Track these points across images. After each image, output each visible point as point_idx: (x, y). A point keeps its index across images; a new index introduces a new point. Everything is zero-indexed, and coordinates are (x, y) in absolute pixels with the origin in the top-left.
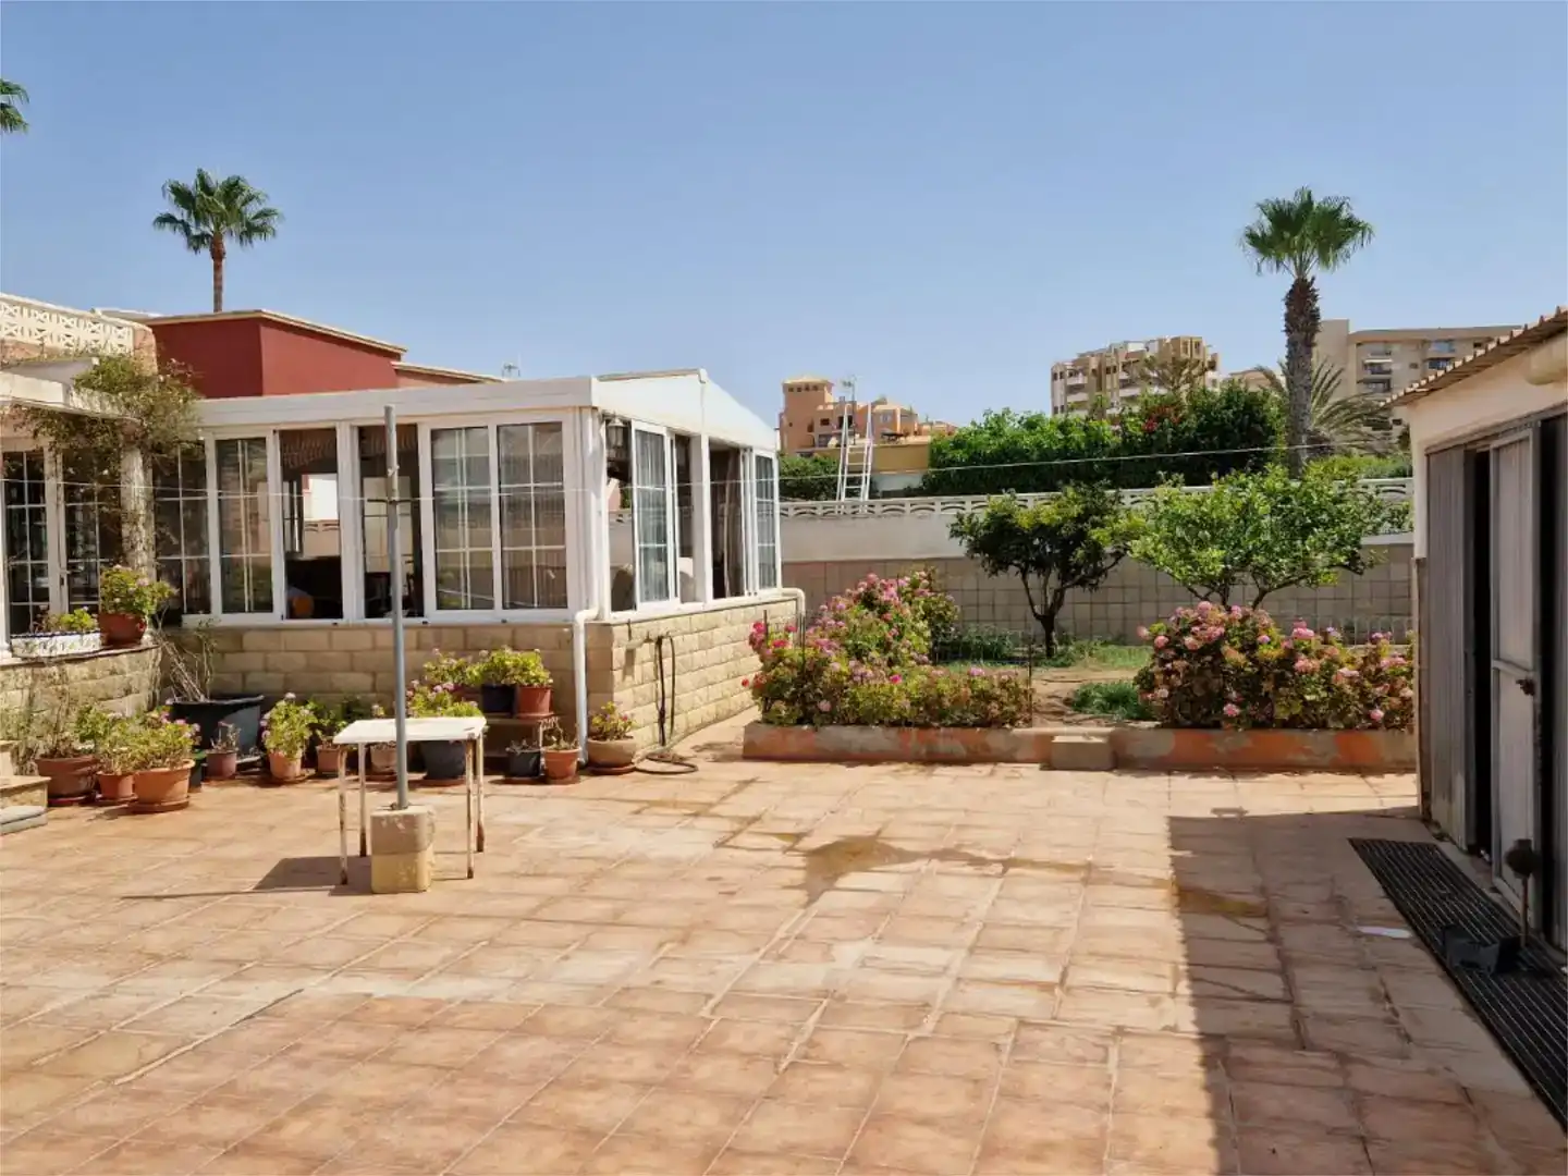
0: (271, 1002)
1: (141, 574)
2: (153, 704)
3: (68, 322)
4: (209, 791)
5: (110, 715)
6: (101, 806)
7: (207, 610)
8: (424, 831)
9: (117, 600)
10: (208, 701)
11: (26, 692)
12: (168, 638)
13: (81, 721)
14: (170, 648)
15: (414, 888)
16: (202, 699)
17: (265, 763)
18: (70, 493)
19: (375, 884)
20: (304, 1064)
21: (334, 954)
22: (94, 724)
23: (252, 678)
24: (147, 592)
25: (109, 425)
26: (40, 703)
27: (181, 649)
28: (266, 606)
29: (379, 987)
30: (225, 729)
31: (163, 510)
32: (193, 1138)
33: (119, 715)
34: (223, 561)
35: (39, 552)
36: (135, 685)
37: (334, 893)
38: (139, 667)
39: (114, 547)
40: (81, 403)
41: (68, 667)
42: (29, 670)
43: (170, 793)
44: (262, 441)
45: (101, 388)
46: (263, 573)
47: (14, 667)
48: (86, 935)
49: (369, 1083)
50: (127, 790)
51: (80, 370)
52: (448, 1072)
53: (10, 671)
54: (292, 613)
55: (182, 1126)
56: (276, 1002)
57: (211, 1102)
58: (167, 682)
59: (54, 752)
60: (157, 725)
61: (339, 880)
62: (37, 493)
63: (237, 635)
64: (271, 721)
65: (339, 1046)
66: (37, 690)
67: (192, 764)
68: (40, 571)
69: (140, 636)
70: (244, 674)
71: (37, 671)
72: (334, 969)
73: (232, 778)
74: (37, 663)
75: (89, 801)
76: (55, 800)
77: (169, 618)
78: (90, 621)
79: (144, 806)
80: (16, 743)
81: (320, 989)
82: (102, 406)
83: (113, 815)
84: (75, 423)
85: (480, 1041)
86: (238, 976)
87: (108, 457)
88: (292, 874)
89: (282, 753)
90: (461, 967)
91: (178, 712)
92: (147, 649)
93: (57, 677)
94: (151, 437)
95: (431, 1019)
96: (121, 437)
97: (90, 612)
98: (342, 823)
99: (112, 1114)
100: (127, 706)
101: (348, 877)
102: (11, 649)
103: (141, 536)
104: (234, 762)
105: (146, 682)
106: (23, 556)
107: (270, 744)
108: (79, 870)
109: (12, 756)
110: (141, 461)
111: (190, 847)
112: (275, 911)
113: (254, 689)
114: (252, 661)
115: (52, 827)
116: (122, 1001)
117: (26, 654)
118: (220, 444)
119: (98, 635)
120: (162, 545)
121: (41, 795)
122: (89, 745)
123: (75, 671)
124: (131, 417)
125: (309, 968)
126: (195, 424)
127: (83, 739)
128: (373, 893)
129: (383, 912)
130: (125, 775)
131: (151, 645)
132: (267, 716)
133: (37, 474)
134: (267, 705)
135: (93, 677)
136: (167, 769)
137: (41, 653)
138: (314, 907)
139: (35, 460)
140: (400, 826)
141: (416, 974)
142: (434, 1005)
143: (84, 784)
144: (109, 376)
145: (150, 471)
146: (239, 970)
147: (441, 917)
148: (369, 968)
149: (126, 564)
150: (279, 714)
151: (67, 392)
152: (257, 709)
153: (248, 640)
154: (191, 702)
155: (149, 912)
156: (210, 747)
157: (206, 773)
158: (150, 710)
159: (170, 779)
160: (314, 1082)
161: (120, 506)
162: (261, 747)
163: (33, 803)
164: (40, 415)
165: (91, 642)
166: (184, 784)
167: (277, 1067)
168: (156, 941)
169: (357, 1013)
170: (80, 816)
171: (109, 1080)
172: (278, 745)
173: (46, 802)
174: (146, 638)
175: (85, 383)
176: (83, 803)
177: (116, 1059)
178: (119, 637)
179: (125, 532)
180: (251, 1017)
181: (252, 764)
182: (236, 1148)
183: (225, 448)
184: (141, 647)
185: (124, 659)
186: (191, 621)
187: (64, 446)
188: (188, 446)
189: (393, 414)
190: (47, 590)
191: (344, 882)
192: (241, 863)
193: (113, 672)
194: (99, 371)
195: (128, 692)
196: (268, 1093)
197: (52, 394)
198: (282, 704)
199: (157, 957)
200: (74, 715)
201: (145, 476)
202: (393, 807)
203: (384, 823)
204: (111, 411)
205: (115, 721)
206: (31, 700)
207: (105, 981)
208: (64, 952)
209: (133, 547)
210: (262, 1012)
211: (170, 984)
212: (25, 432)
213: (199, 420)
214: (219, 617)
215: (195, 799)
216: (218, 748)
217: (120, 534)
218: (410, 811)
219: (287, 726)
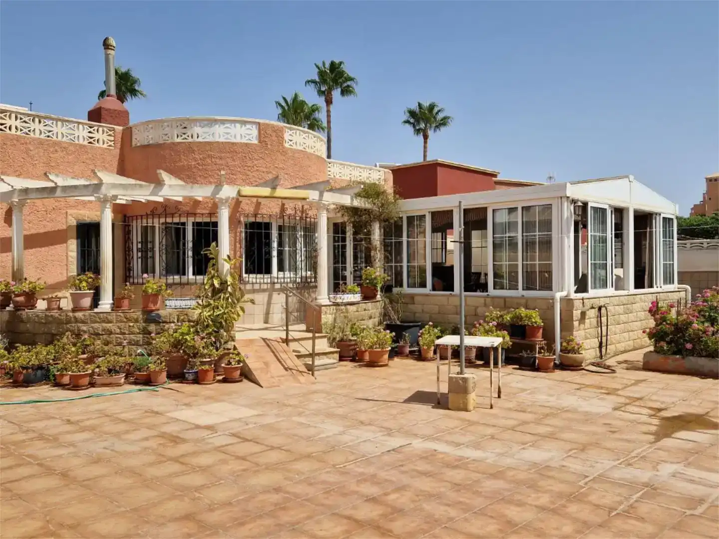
0: (398, 446)
1: (378, 272)
2: (380, 323)
3: (361, 170)
4: (396, 360)
5: (362, 327)
6: (357, 362)
7: (401, 286)
8: (471, 385)
9: (368, 281)
10: (400, 323)
11: (333, 316)
12: (386, 297)
13: (352, 328)
14: (387, 301)
15: (466, 409)
16: (398, 323)
17: (419, 351)
18: (355, 240)
19: (450, 406)
20: (403, 472)
21: (428, 431)
22: (356, 330)
23: (417, 315)
24: (379, 278)
25: (367, 212)
26: (338, 321)
27: (391, 302)
28: (423, 285)
29: (441, 447)
30: (405, 336)
31: (386, 246)
32: (356, 492)
33: (365, 327)
34: (408, 266)
35: (344, 262)
36: (373, 316)
37: (433, 407)
38: (374, 309)
39: (369, 261)
40: (357, 203)
41: (348, 307)
42: (335, 307)
43: (381, 360)
44: (424, 216)
45: (365, 197)
46: (423, 271)
47: (329, 306)
48: (340, 411)
49: (426, 485)
50: (367, 357)
51: (357, 190)
52: (457, 487)
53: (328, 307)
54: (434, 289)
55: (354, 487)
56: (401, 447)
57: (365, 480)
58: (385, 315)
59: (342, 340)
60: (379, 332)
61: (436, 402)
62: (344, 239)
63: (412, 297)
64: (422, 334)
65: (419, 469)
66: (337, 315)
67: (390, 348)
68: (344, 269)
69: (376, 295)
70: (415, 313)
71: (338, 307)
72: (427, 438)
73: (407, 356)
74: (337, 304)
75: (353, 360)
76: (342, 358)
77: (387, 289)
78: (358, 289)
79: (372, 364)
80: (329, 335)
81: (418, 445)
82: (365, 204)
83: (360, 366)
84: (355, 211)
85: (475, 476)
86: (389, 435)
87: (367, 224)
88: (420, 397)
89: (425, 347)
90: (477, 446)
91: (389, 327)
92: (377, 301)
93: (344, 311)
94: (383, 216)
95: (459, 464)
96: (372, 216)
97: (358, 285)
98: (438, 378)
99: (332, 478)
100: (370, 323)
101: (439, 401)
102: (329, 298)
103: (378, 256)
104: (408, 350)
105: (378, 314)
106: (338, 262)
107: (421, 343)
108: (344, 386)
109: (328, 339)
110: (378, 225)
111: (384, 382)
112: (409, 411)
113: (417, 320)
114: (417, 308)
115: (339, 369)
116: (346, 438)
117: (334, 301)
118: (408, 217)
119: (360, 295)
120: (387, 259)
121: (337, 356)
122: (355, 338)
123: (351, 308)
124: (375, 208)
125: (416, 435)
126: (398, 210)
127: (352, 336)
128: (449, 409)
129: (450, 417)
130: (366, 351)
131: (380, 299)
132: (421, 331)
133: (344, 232)
134: (422, 327)
135: (357, 311)
136: (380, 350)
137: (339, 301)
138: (425, 411)
139: (343, 225)
140: (460, 382)
141: (458, 445)
142: (461, 459)
143: (352, 353)
144: (370, 191)
145: (382, 230)
146: (389, 432)
147: (472, 423)
148: (437, 439)
149: (372, 267)
150: (425, 331)
151: (352, 200)
152: (418, 328)
153: (417, 299)
154: (394, 323)
155: (364, 405)
156: (399, 343)
157: (395, 353)
158: (379, 325)
159: (381, 354)
160: (405, 480)
161: (370, 244)
162: (418, 344)
163: (334, 359)
164: (343, 208)
165: (357, 297)
166: (386, 356)
167: (393, 472)
168: (363, 417)
169: (429, 456)
170: (348, 365)
171: (334, 466)
172: (424, 343)
173: (338, 358)
174: (378, 296)
175: (358, 195)
176: (351, 361)
177: (338, 458)
178: (368, 296)
179: (372, 254)
180: (389, 451)
181: (414, 351)
182: (370, 499)
183: (410, 219)
184: (377, 300)
185: (369, 305)
186: (396, 290)
187: (353, 220)
188: (396, 219)
189: (462, 204)
190: (346, 276)
191: (439, 403)
192: (401, 390)
193: (365, 310)
194: (364, 190)
195: (371, 318)
196: (386, 480)
197: (346, 200)
198: (427, 327)
199: (362, 423)
200: (349, 326)
201: (380, 232)
202: (458, 373)
203: (454, 380)
204: (368, 206)
205: (364, 329)
206: (335, 319)
207: (341, 429)
208: (330, 415)
209: (375, 260)
210: (393, 450)
211: (365, 434)
212: (339, 215)
213: (400, 209)
214: (406, 290)
215: (391, 363)
216: (402, 343)
217: (370, 255)
218: (466, 376)
219: (427, 337)
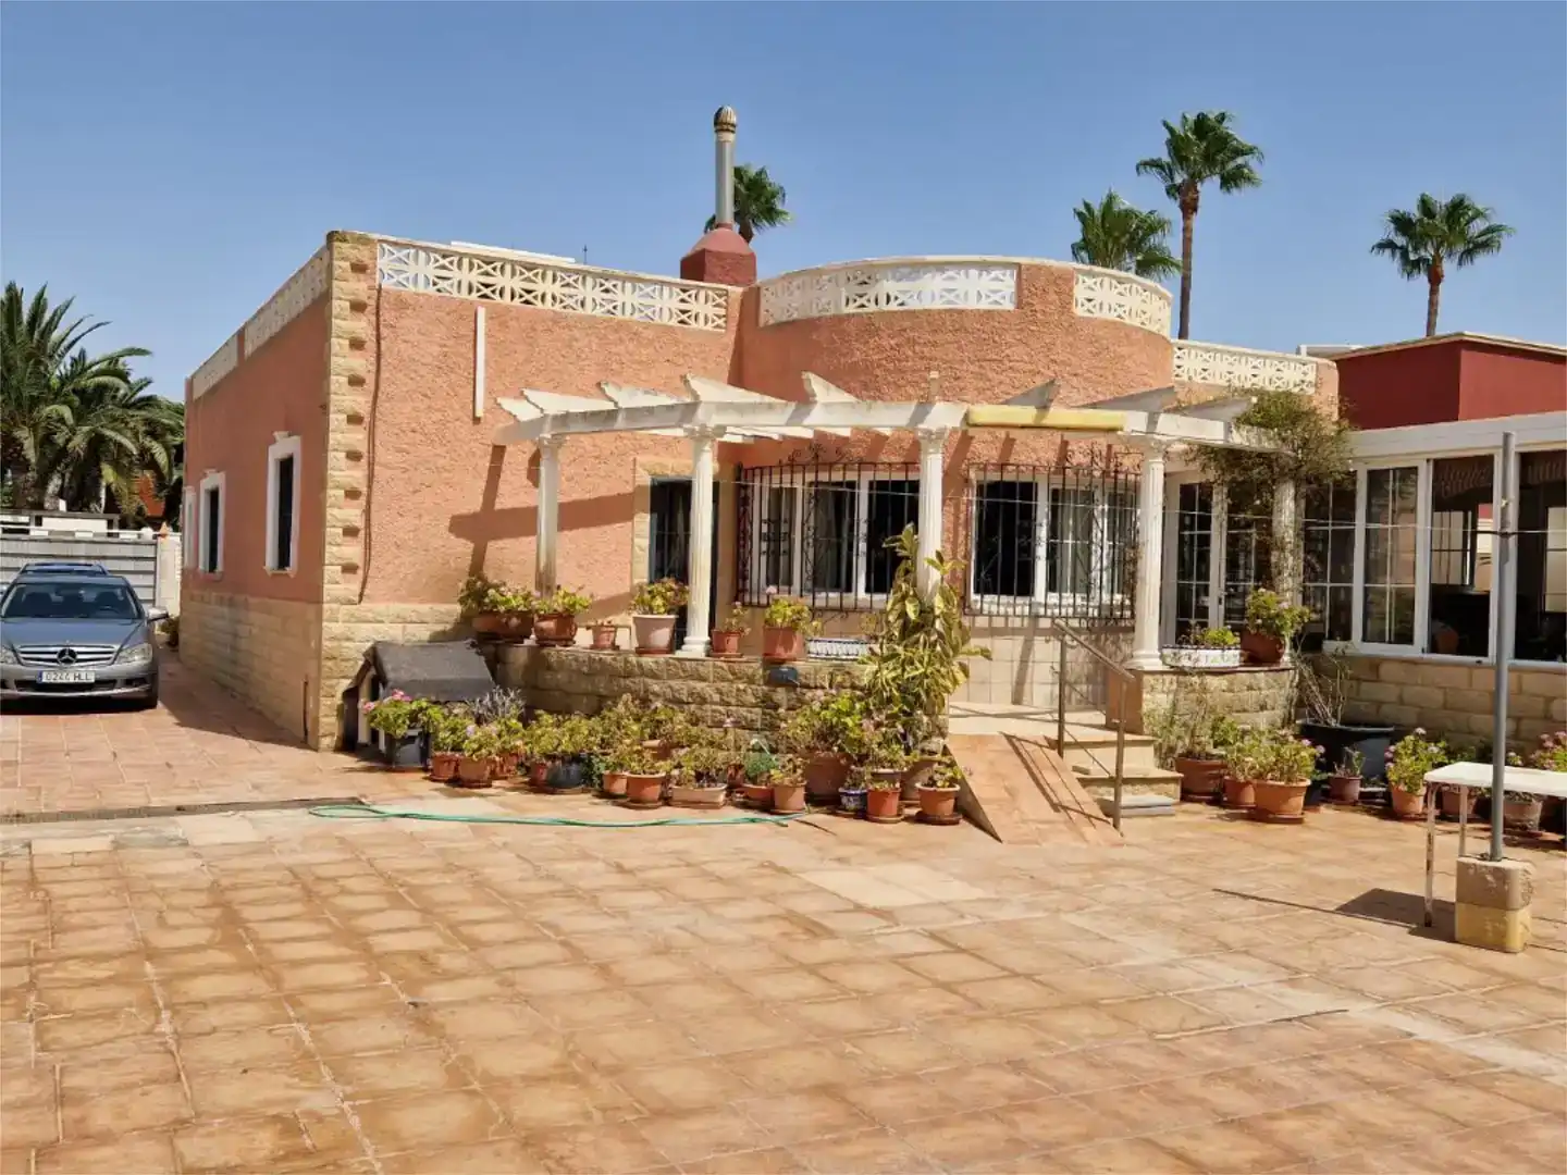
0: (1313, 1011)
1: (1286, 598)
2: (1287, 722)
3: (1256, 363)
4: (1327, 813)
5: (1240, 727)
6: (1224, 807)
7: (1347, 636)
8: (1518, 890)
9: (1259, 621)
10: (1339, 726)
11: (1171, 696)
12: (1306, 661)
13: (1214, 728)
14: (1307, 671)
15: (1500, 945)
16: (1333, 723)
17: (1387, 796)
18: (1232, 524)
19: (1458, 936)
20: (1321, 1074)
21: (1394, 986)
22: (1226, 732)
23: (1385, 709)
24: (1288, 616)
25: (1264, 458)
26: (1182, 708)
27: (1318, 672)
28: (1405, 637)
29: (1424, 1029)
30: (1349, 757)
31: (1310, 540)
32: (1201, 1101)
33: (1248, 727)
34: (1366, 590)
35: (1204, 575)
36: (1270, 703)
37: (1412, 932)
38: (1275, 687)
39: (1266, 575)
40: (1241, 439)
41: (1209, 679)
42: (1175, 678)
43: (1285, 807)
44: (1414, 470)
45: (1260, 425)
46: (1405, 602)
47: (1162, 673)
48: (1175, 913)
49: (1378, 1111)
50: (1250, 797)
51: (1238, 410)
52: (1461, 1129)
53: (1158, 676)
54: (1434, 647)
55: (1194, 1088)
56: (1318, 1014)
57: (1224, 1078)
58: (1301, 703)
59: (1189, 754)
60: (1283, 741)
61: (1422, 921)
62: (1205, 523)
63: (1374, 664)
64: (1396, 753)
65: (1366, 1072)
66: (1181, 695)
67: (1308, 782)
68: (1205, 590)
69: (1279, 656)
70: (1380, 704)
71: (1182, 678)
72: (1388, 1002)
73: (1354, 804)
74: (1180, 672)
75: (1216, 801)
76: (1187, 796)
77: (1309, 642)
78: (1232, 639)
79: (1261, 815)
80: (1160, 740)
81: (1363, 1015)
82: (1260, 441)
83: (1233, 818)
84: (1231, 457)
85: (1522, 1112)
86: (1292, 982)
87: (1267, 487)
88: (1378, 905)
89: (1403, 788)
90: (1526, 1038)
91: (1306, 732)
92: (1283, 670)
93: (1197, 687)
94: (1304, 469)
95: (1474, 1075)
96: (1276, 469)
97: (1233, 630)
98: (1429, 865)
99: (1145, 1060)
100: (1262, 721)
101: (1430, 920)
102: (1162, 657)
103: (1290, 564)
104: (1357, 789)
105: (1282, 701)
106: (1190, 577)
107: (1393, 777)
108: (1187, 859)
109: (1156, 750)
110: (1292, 491)
111: (1286, 859)
112: (1348, 934)
113: (1388, 721)
114: (1387, 693)
115: (1181, 818)
116: (1183, 975)
117: (1173, 664)
118: (1372, 474)
119: (1238, 652)
120: (1311, 572)
121: (1175, 789)
122: (1221, 751)
123: (1213, 682)
124: (1287, 451)
125: (1359, 993)
126: (1347, 455)
127: (1215, 747)
128: (1452, 939)
129: (1457, 960)
130: (1248, 783)
131: (1290, 666)
132: (1392, 748)
133: (1206, 506)
134: (1396, 737)
135: (1232, 691)
136: (1282, 783)
137: (1185, 663)
138: (1389, 939)
139: (1207, 489)
140: (1489, 878)
141: (1472, 1030)
142: (1477, 1063)
143: (1212, 786)
144: (1275, 412)
145: (1303, 503)
146: (1293, 978)
147: (1513, 981)
148: (1421, 1010)
149: (1271, 587)
150: (1404, 747)
151: (1228, 431)
152: (1385, 741)
153: (1385, 669)
154: (1322, 725)
155: (1235, 907)
156: (1334, 771)
157: (1321, 794)
158: (1283, 727)
159: (1287, 793)
160: (1325, 1092)
161: (1271, 535)
162: (1385, 780)
163: (1167, 794)
164: (1207, 452)
165: (1232, 658)
166: (1301, 800)
167: (1295, 1068)
168: (1231, 934)
169: (1391, 1046)
170: (1203, 813)
171: (1151, 1033)
172: (1400, 778)
173: (1179, 795)
174: (1286, 658)
175: (1244, 420)
176: (1210, 803)
177: (1163, 1019)
178: (1259, 654)
179: (1273, 559)
180: (1289, 1020)
181: (1373, 795)
182: (1232, 1121)
183: (1377, 478)
184: (1282, 666)
185: (1262, 677)
186: (1330, 646)
187: (1228, 478)
188: (1339, 477)
190: (1206, 608)
191: (1428, 924)
192: (1331, 883)
193: (1250, 688)
194: (1259, 408)
195: (1263, 708)
196: (1277, 1086)
197: (1214, 432)
198: (1410, 738)
199: (1226, 947)
200: (1209, 724)
201: (1297, 506)
202: (1483, 857)
203: (1471, 871)
204: (1268, 445)
205: (1245, 733)
206: (1174, 705)
207: (1175, 954)
208: (1149, 920)
209: (1280, 573)
210: (1300, 1018)
211: (1228, 972)
212: (1196, 466)
213: (1351, 451)
214: (1357, 645)
215: (1309, 817)
216: (1340, 773)
217: (1269, 561)
218: (1504, 864)
219: (1402, 760)
